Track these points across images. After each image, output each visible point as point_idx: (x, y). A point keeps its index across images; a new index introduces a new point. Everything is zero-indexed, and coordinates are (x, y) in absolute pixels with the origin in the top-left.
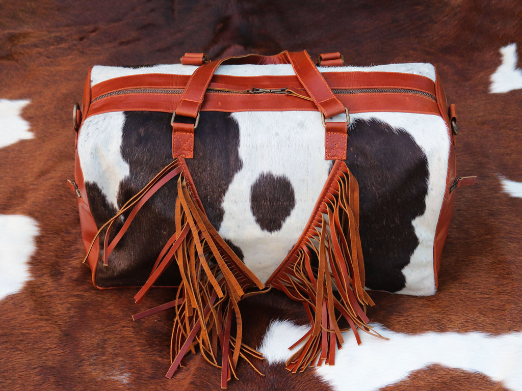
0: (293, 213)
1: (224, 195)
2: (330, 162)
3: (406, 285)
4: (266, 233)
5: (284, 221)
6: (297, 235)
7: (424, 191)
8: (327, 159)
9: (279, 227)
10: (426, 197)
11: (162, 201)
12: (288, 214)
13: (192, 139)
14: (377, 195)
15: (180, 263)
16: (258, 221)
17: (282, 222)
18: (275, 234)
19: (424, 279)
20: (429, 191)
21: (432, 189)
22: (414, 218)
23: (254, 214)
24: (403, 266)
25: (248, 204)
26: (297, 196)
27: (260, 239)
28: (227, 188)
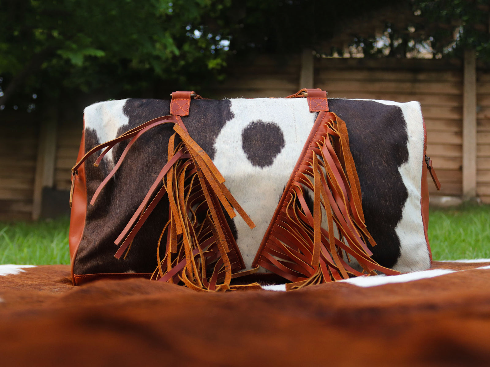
0: (283, 151)
1: (217, 137)
2: (314, 114)
4: (257, 168)
5: (275, 157)
7: (405, 138)
8: (311, 112)
9: (269, 163)
10: (408, 143)
11: (156, 145)
12: (279, 151)
14: (363, 136)
16: (249, 158)
17: (273, 158)
20: (410, 139)
21: (411, 137)
23: (245, 152)
25: (240, 144)
26: (286, 138)
28: (220, 132)
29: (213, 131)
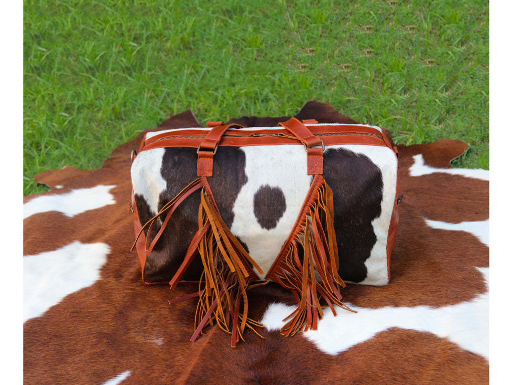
0: (285, 214)
1: (234, 202)
2: (311, 176)
3: (368, 275)
4: (265, 230)
5: (278, 221)
6: (288, 232)
7: (380, 198)
8: (309, 175)
9: (274, 226)
10: (382, 203)
11: (190, 208)
12: (281, 216)
13: (212, 163)
14: (346, 200)
15: (202, 253)
16: (259, 221)
17: (277, 221)
18: (272, 231)
19: (380, 271)
20: (384, 198)
21: (385, 196)
22: (373, 219)
23: (256, 216)
24: (365, 260)
25: (252, 209)
26: (287, 202)
27: (260, 235)
28: (237, 197)
29: (231, 196)
